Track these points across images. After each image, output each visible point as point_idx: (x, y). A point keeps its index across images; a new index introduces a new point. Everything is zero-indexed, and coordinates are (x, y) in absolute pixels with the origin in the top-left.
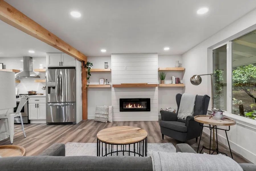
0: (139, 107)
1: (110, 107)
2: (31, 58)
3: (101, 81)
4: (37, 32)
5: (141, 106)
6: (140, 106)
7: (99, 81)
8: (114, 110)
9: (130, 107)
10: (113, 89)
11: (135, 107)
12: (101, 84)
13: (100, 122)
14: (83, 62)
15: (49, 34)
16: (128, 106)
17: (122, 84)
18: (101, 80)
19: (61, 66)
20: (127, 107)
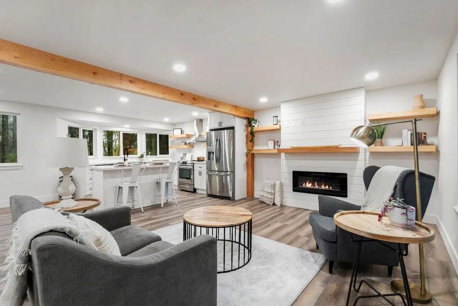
0: (323, 187)
1: (278, 183)
2: (201, 120)
3: (269, 145)
4: (164, 95)
5: (327, 187)
6: (325, 186)
7: (267, 144)
8: (284, 187)
9: (309, 185)
10: (283, 155)
11: (317, 187)
12: (270, 148)
13: (264, 203)
14: (248, 119)
15: (182, 94)
16: (306, 184)
17: (294, 149)
18: (270, 142)
19: (220, 127)
20: (304, 185)
